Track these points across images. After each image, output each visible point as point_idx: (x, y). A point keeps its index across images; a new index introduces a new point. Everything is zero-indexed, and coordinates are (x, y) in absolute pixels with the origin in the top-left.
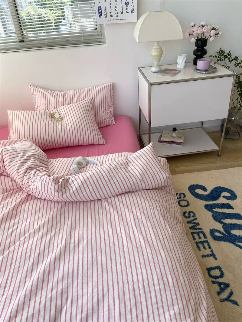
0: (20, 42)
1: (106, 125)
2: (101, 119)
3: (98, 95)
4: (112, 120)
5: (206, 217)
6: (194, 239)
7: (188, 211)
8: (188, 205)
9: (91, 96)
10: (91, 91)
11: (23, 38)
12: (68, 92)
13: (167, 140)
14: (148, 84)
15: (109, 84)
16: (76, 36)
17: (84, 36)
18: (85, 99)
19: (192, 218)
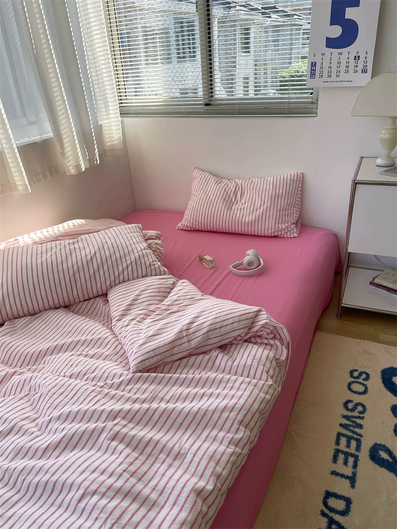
0: (206, 105)
5: (383, 423)
6: (338, 443)
7: (355, 402)
8: (365, 392)
11: (211, 101)
13: (385, 284)
14: (352, 182)
19: (356, 414)
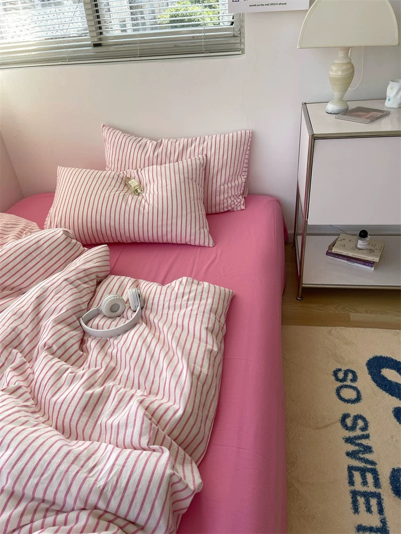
0: (95, 45)
1: (226, 210)
2: (218, 198)
3: (217, 151)
4: (239, 201)
5: (392, 437)
6: (351, 482)
7: (353, 414)
8: (358, 399)
9: (205, 152)
10: (206, 143)
11: (100, 39)
12: (165, 142)
13: (345, 253)
14: (310, 135)
15: (243, 132)
16: (193, 37)
17: (206, 37)
18: (192, 156)
19: (358, 432)
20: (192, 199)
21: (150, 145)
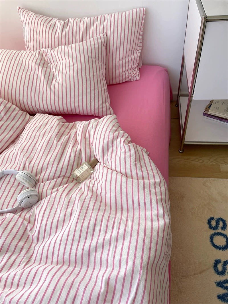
1: (124, 81)
2: (117, 71)
3: (116, 29)
4: (135, 72)
7: (223, 260)
9: (105, 31)
10: (106, 22)
14: (202, 18)
15: (138, 10)
18: (95, 35)
20: (95, 77)
21: (59, 25)
